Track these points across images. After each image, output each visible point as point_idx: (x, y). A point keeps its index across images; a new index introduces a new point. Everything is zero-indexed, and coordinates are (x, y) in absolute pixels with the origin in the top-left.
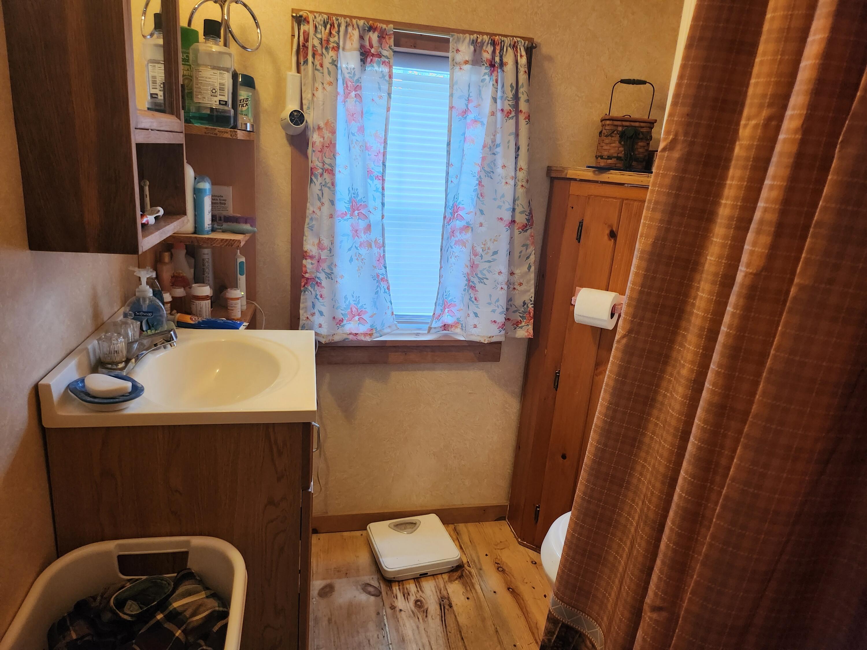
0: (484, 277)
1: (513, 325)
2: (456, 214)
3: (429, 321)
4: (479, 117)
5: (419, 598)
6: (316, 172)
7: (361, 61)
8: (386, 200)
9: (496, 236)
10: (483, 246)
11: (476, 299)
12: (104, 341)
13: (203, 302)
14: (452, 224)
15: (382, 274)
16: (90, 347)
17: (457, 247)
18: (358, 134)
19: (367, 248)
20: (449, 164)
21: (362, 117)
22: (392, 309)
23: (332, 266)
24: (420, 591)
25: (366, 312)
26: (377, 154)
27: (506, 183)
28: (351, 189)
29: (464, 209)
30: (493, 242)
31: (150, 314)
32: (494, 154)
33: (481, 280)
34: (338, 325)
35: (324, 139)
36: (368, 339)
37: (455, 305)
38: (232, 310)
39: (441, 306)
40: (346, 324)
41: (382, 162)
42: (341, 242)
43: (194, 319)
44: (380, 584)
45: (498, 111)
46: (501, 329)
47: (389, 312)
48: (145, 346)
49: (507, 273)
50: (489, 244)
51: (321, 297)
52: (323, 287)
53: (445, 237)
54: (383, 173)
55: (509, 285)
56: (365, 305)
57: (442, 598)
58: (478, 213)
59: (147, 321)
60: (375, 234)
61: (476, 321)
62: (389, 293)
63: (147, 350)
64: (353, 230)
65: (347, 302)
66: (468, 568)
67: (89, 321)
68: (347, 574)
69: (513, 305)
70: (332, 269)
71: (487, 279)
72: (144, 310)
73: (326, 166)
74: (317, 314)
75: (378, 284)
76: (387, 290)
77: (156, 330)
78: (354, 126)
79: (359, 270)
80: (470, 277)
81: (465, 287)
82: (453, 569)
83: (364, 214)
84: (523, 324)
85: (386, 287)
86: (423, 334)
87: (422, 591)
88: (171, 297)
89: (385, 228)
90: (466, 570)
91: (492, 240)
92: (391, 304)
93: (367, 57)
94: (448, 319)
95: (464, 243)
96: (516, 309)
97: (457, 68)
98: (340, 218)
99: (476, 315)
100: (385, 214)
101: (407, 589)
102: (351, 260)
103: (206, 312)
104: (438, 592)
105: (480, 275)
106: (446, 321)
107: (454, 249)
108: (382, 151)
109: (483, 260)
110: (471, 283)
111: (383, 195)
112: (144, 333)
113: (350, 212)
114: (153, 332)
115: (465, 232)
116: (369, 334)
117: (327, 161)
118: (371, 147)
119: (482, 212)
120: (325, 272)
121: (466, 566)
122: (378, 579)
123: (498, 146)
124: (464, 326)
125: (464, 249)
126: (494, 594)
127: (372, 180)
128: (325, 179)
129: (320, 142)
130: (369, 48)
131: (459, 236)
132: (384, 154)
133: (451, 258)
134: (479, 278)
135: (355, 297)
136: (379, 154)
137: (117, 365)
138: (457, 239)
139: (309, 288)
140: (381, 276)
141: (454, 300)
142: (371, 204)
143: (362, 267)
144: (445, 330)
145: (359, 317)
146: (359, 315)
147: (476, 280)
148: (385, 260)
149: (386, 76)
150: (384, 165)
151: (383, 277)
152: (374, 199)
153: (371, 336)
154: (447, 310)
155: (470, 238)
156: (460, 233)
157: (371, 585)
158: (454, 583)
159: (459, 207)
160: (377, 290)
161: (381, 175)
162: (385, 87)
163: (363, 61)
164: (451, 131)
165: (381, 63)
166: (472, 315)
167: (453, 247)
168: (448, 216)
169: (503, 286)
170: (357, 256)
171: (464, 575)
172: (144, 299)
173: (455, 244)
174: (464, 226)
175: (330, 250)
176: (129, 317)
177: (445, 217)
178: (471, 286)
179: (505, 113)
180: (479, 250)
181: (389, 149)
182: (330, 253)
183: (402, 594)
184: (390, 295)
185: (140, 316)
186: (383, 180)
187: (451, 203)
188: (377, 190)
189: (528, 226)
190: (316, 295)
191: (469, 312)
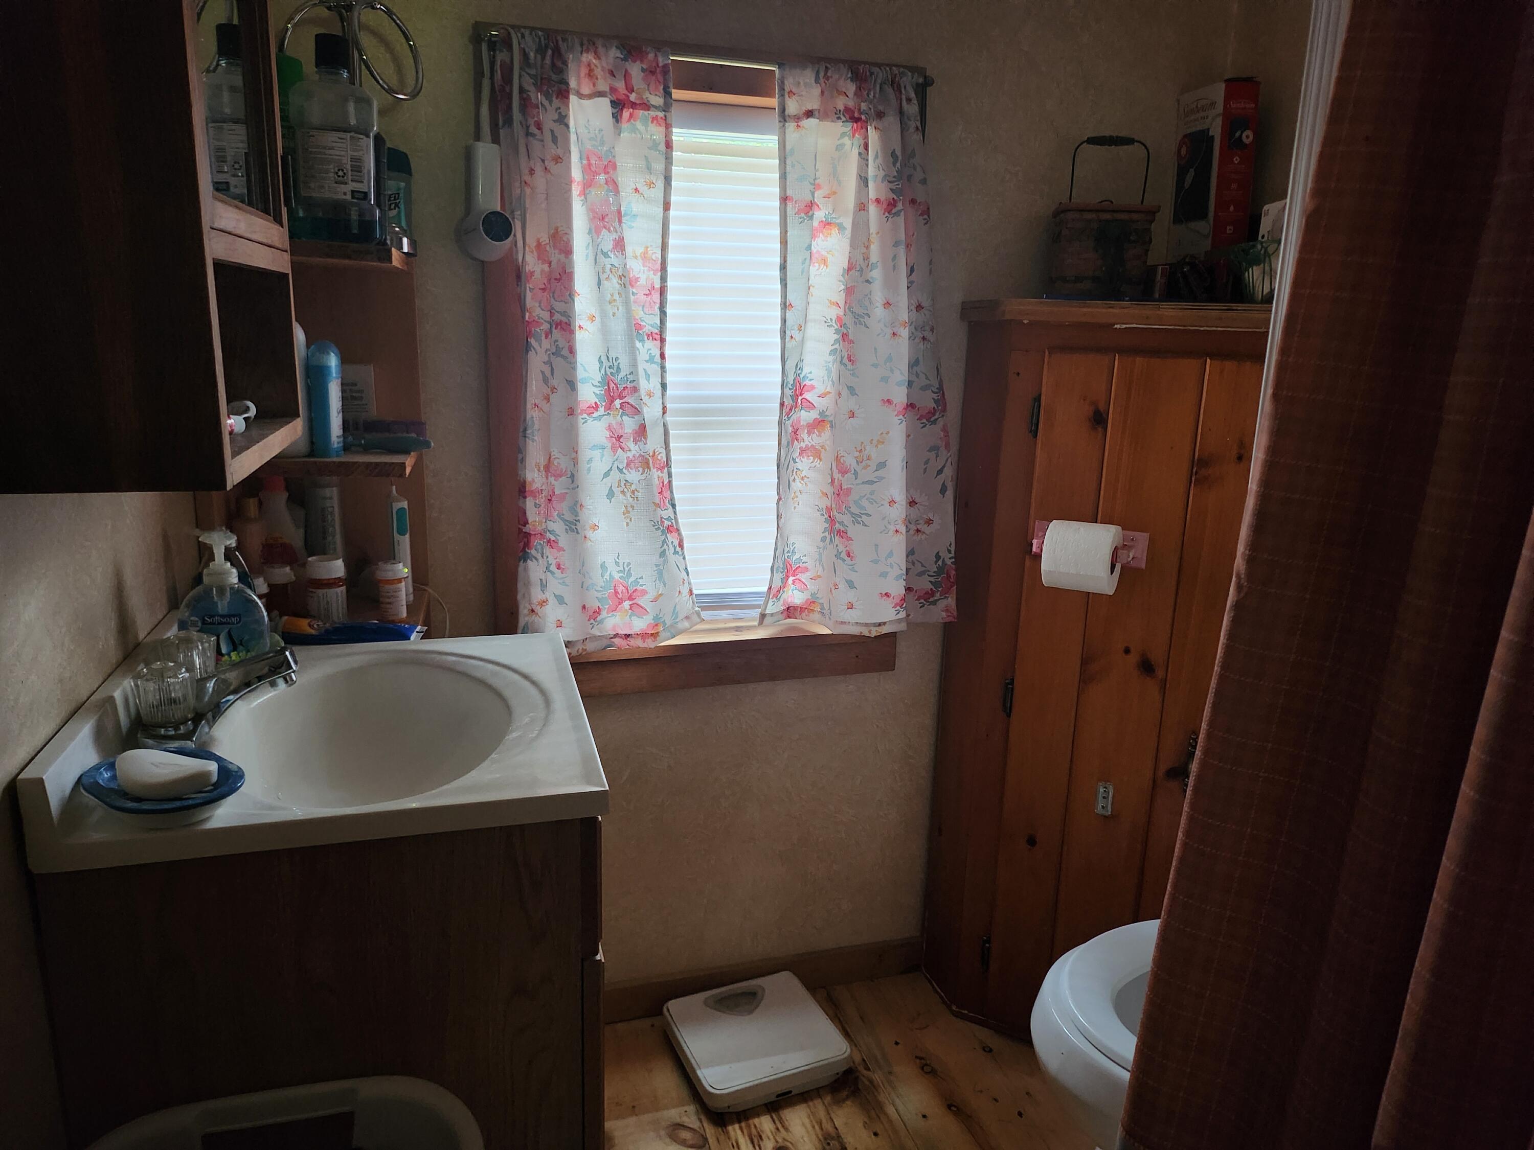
0: (862, 512)
1: (918, 599)
2: (800, 398)
3: (761, 601)
4: (833, 215)
5: (781, 1143)
6: (538, 330)
7: (613, 117)
8: (669, 379)
9: (882, 433)
10: (857, 454)
11: (849, 556)
12: (147, 680)
13: (332, 590)
14: (794, 417)
15: (669, 519)
16: (118, 695)
17: (805, 460)
18: (615, 254)
19: (641, 469)
20: (785, 304)
21: (620, 222)
22: (689, 583)
23: (576, 507)
24: (781, 1129)
25: (644, 592)
26: (648, 292)
27: (894, 334)
28: (604, 359)
29: (813, 388)
30: (876, 446)
31: (234, 620)
32: (868, 281)
33: (857, 518)
34: (592, 621)
35: (550, 266)
36: (650, 644)
37: (806, 570)
38: (390, 603)
39: (782, 573)
40: (606, 618)
41: (658, 305)
42: (590, 461)
43: (315, 626)
44: (701, 1121)
45: (870, 203)
46: (898, 608)
47: (685, 592)
48: (230, 684)
49: (904, 503)
50: (870, 450)
51: (559, 568)
52: (561, 549)
53: (784, 442)
54: (660, 327)
55: (908, 524)
56: (641, 578)
57: (825, 1139)
58: (845, 392)
59: (229, 633)
60: (654, 442)
61: (851, 596)
62: (683, 553)
63: (235, 692)
64: (612, 437)
65: (607, 576)
66: (865, 1072)
67: (112, 642)
68: (634, 1107)
69: (916, 562)
70: (577, 515)
71: (869, 515)
72: (221, 612)
73: (557, 317)
74: (552, 601)
75: (663, 537)
76: (678, 549)
77: (248, 651)
78: (607, 240)
79: (628, 512)
80: (834, 513)
81: (824, 535)
82: (839, 1078)
83: (632, 406)
84: (938, 596)
85: (676, 543)
86: (749, 628)
87: (786, 1129)
88: (266, 584)
89: (671, 432)
90: (864, 1076)
91: (875, 442)
92: (688, 574)
93: (622, 110)
94: (794, 596)
95: (816, 453)
96: (924, 569)
97: (791, 126)
98: (585, 416)
99: (851, 584)
100: (668, 406)
101: (755, 1126)
102: (611, 495)
103: (338, 610)
104: (817, 1127)
105: (855, 510)
106: (789, 601)
107: (799, 465)
108: (658, 285)
109: (859, 481)
110: (837, 526)
111: (663, 368)
112: (223, 659)
113: (604, 404)
114: (243, 654)
115: (819, 432)
116: (652, 634)
117: (559, 306)
118: (637, 279)
119: (852, 390)
120: (565, 521)
121: (861, 1068)
122: (697, 1112)
123: (872, 267)
124: (826, 606)
125: (817, 463)
126: (924, 1119)
127: (642, 341)
128: (556, 341)
129: (542, 271)
130: (626, 92)
131: (807, 439)
132: (663, 291)
133: (794, 480)
134: (852, 514)
135: (621, 565)
136: (653, 292)
137: (176, 728)
138: (803, 445)
139: (533, 552)
140: (667, 523)
141: (804, 559)
142: (644, 385)
143: (632, 507)
144: (789, 617)
145: (631, 603)
146: (630, 598)
147: (846, 519)
148: (672, 492)
149: (659, 144)
150: (663, 313)
151: (670, 523)
152: (648, 377)
153: (655, 637)
154: (791, 579)
155: (828, 442)
156: (809, 433)
157: (683, 1126)
158: (844, 1105)
159: (805, 385)
160: (663, 548)
161: (656, 331)
162: (659, 166)
163: (617, 117)
164: (786, 242)
165: (650, 120)
166: (842, 586)
167: (797, 460)
168: (788, 401)
169: (898, 527)
170: (622, 484)
171: (860, 1087)
172: (221, 590)
173: (800, 454)
174: (815, 420)
175: (572, 477)
176: (190, 628)
177: (782, 404)
178: (839, 532)
179: (885, 206)
180: (850, 461)
181: (670, 283)
182: (573, 481)
183: (747, 1138)
184: (684, 558)
185: (214, 624)
186: (663, 341)
187: (791, 379)
188: (651, 360)
189: (938, 413)
190: (549, 565)
191: (837, 580)
